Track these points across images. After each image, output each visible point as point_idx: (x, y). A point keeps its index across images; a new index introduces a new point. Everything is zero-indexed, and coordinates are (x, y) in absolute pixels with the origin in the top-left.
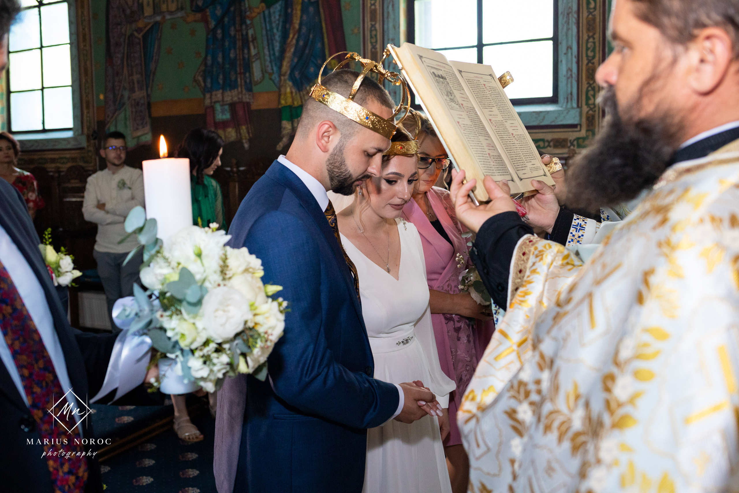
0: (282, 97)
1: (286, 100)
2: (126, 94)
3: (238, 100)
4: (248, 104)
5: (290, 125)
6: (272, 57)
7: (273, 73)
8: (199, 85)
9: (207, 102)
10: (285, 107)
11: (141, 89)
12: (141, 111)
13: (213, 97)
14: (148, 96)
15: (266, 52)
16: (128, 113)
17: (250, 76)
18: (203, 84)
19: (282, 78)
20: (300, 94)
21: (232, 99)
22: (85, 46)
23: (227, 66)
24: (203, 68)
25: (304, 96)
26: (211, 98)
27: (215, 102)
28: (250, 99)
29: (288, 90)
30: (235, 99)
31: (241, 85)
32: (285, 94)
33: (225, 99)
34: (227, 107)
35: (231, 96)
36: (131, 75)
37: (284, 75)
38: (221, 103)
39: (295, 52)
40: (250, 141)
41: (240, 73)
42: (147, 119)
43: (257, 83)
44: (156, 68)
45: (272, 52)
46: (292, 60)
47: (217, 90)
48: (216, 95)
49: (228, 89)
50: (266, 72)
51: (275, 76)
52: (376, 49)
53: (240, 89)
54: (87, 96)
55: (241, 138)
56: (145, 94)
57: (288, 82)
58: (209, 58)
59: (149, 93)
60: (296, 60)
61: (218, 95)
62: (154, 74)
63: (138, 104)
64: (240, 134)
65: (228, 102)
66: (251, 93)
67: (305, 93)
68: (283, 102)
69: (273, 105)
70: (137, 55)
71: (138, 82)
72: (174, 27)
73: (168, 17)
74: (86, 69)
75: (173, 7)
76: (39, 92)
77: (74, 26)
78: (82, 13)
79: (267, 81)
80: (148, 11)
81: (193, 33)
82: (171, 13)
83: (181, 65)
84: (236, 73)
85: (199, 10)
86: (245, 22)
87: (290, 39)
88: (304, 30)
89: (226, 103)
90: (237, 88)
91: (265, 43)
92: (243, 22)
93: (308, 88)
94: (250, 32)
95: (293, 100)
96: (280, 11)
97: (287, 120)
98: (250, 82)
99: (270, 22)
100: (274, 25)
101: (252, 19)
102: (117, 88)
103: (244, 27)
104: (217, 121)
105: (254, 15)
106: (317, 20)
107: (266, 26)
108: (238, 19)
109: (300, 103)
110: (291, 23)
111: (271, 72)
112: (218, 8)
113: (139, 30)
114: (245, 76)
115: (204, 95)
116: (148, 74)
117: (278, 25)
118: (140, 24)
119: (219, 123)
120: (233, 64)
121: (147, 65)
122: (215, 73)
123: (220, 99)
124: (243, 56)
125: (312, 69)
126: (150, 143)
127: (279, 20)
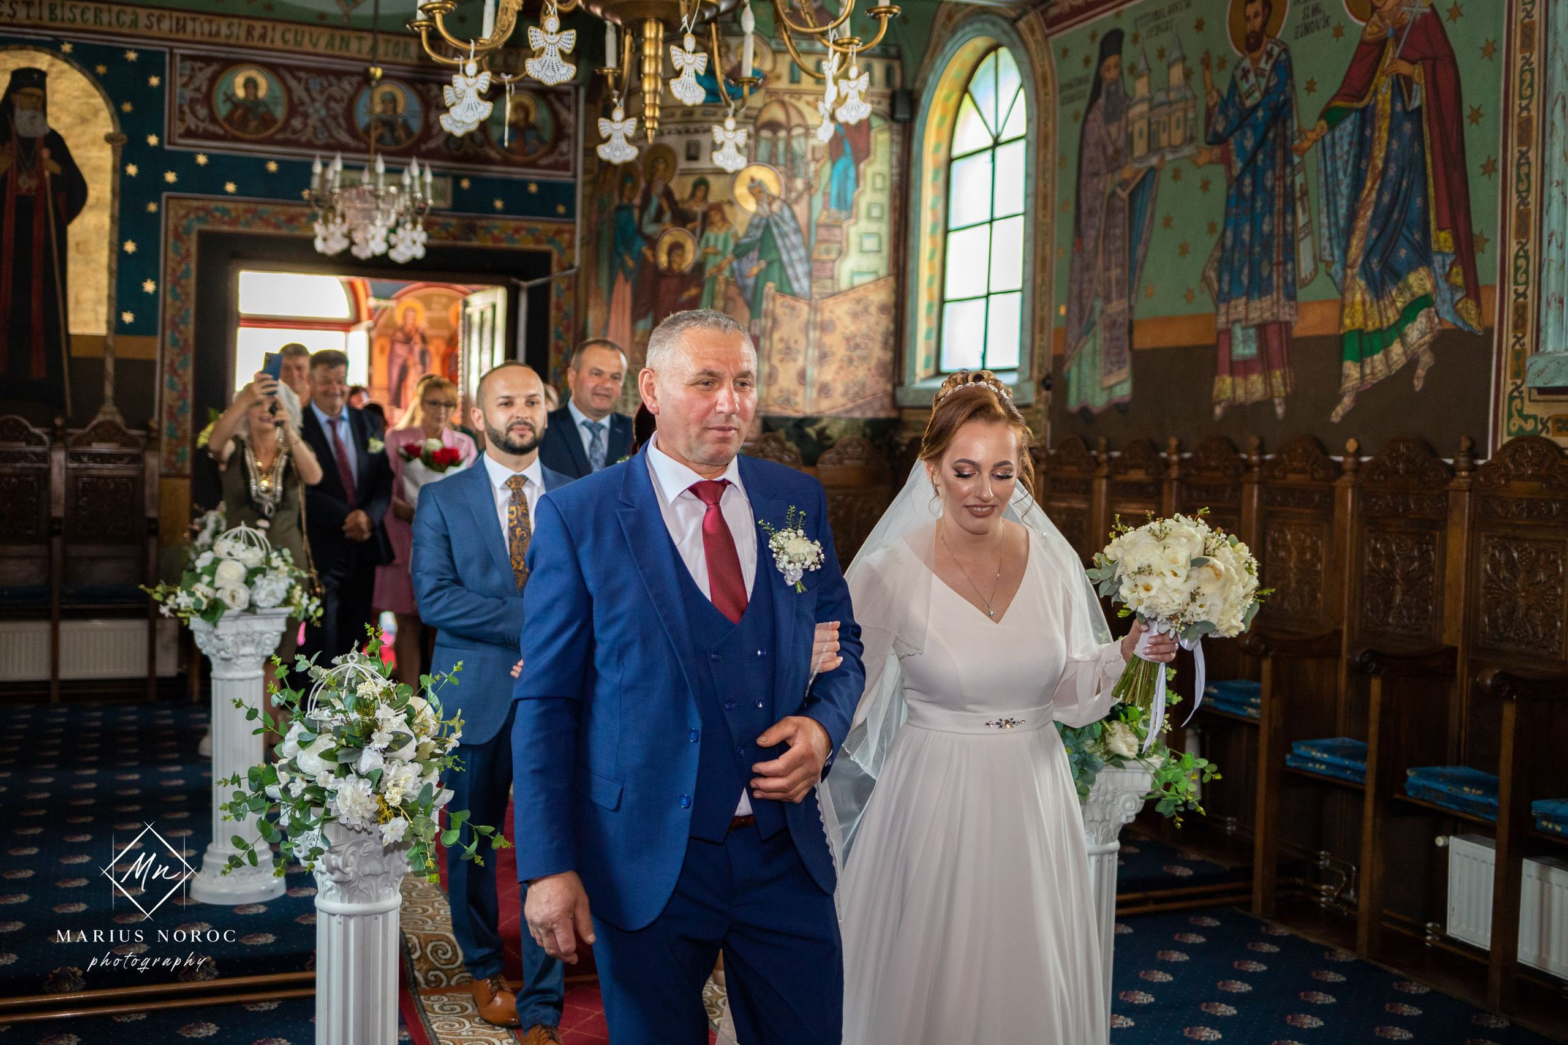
0: (1347, 311)
1: (1352, 318)
2: (1098, 304)
3: (1271, 318)
4: (1288, 325)
5: (1358, 369)
6: (1333, 230)
7: (1333, 262)
8: (1210, 287)
9: (1222, 320)
10: (1351, 331)
11: (1121, 296)
12: (1118, 339)
13: (1232, 311)
14: (1131, 308)
15: (1324, 221)
16: (1099, 341)
17: (1294, 269)
18: (1216, 285)
19: (1349, 271)
20: (1379, 307)
21: (1261, 316)
22: (1044, 216)
23: (1258, 249)
24: (1218, 254)
25: (1385, 310)
26: (1227, 313)
27: (1235, 322)
28: (1291, 315)
29: (1358, 297)
30: (1267, 315)
31: (1278, 287)
32: (1353, 303)
33: (1251, 316)
34: (1252, 332)
35: (1261, 309)
36: (1107, 269)
37: (1352, 267)
38: (1244, 323)
39: (1374, 217)
40: (1288, 401)
41: (1278, 264)
42: (1127, 355)
43: (1305, 283)
44: (1145, 256)
45: (1333, 219)
46: (1368, 235)
47: (1237, 298)
48: (1236, 307)
49: (1256, 294)
50: (1321, 260)
51: (1336, 268)
52: (1527, 205)
53: (1275, 295)
54: (1042, 309)
55: (1272, 397)
56: (1126, 305)
57: (1358, 279)
58: (1229, 234)
59: (1133, 302)
60: (1374, 234)
61: (1240, 307)
62: (1141, 269)
63: (1114, 324)
64: (1271, 386)
65: (1255, 322)
66: (1292, 303)
67: (1387, 302)
68: (1347, 322)
69: (1330, 329)
71: (1118, 283)
72: (1176, 175)
73: (1169, 157)
74: (1044, 260)
75: (1177, 137)
76: (983, 301)
77: (1032, 182)
78: (1045, 157)
79: (1322, 279)
80: (1140, 147)
81: (1205, 186)
82: (1174, 149)
83: (1184, 249)
84: (1271, 263)
85: (1218, 140)
86: (1292, 161)
87: (1366, 192)
88: (1392, 171)
89: (1251, 323)
90: (1272, 294)
91: (1323, 201)
92: (1288, 161)
93: (1394, 293)
94: (1299, 180)
95: (1366, 317)
96: (1352, 134)
97: (1354, 360)
98: (1294, 280)
99: (1334, 158)
100: (1340, 164)
101: (1302, 153)
102: (1086, 294)
103: (1288, 170)
104: (1234, 358)
105: (1306, 144)
106: (1416, 149)
107: (1326, 169)
108: (1279, 154)
109: (1377, 325)
110: (1370, 158)
111: (1329, 259)
112: (1249, 133)
113: (1123, 184)
114: (1285, 270)
115: (1217, 307)
116: (1133, 267)
117: (1347, 161)
118: (1127, 173)
119: (1238, 363)
120: (1267, 246)
121: (1132, 250)
122: (1236, 264)
123: (1242, 315)
124: (1284, 229)
125: (1403, 253)
126: (1127, 399)
127: (1348, 153)
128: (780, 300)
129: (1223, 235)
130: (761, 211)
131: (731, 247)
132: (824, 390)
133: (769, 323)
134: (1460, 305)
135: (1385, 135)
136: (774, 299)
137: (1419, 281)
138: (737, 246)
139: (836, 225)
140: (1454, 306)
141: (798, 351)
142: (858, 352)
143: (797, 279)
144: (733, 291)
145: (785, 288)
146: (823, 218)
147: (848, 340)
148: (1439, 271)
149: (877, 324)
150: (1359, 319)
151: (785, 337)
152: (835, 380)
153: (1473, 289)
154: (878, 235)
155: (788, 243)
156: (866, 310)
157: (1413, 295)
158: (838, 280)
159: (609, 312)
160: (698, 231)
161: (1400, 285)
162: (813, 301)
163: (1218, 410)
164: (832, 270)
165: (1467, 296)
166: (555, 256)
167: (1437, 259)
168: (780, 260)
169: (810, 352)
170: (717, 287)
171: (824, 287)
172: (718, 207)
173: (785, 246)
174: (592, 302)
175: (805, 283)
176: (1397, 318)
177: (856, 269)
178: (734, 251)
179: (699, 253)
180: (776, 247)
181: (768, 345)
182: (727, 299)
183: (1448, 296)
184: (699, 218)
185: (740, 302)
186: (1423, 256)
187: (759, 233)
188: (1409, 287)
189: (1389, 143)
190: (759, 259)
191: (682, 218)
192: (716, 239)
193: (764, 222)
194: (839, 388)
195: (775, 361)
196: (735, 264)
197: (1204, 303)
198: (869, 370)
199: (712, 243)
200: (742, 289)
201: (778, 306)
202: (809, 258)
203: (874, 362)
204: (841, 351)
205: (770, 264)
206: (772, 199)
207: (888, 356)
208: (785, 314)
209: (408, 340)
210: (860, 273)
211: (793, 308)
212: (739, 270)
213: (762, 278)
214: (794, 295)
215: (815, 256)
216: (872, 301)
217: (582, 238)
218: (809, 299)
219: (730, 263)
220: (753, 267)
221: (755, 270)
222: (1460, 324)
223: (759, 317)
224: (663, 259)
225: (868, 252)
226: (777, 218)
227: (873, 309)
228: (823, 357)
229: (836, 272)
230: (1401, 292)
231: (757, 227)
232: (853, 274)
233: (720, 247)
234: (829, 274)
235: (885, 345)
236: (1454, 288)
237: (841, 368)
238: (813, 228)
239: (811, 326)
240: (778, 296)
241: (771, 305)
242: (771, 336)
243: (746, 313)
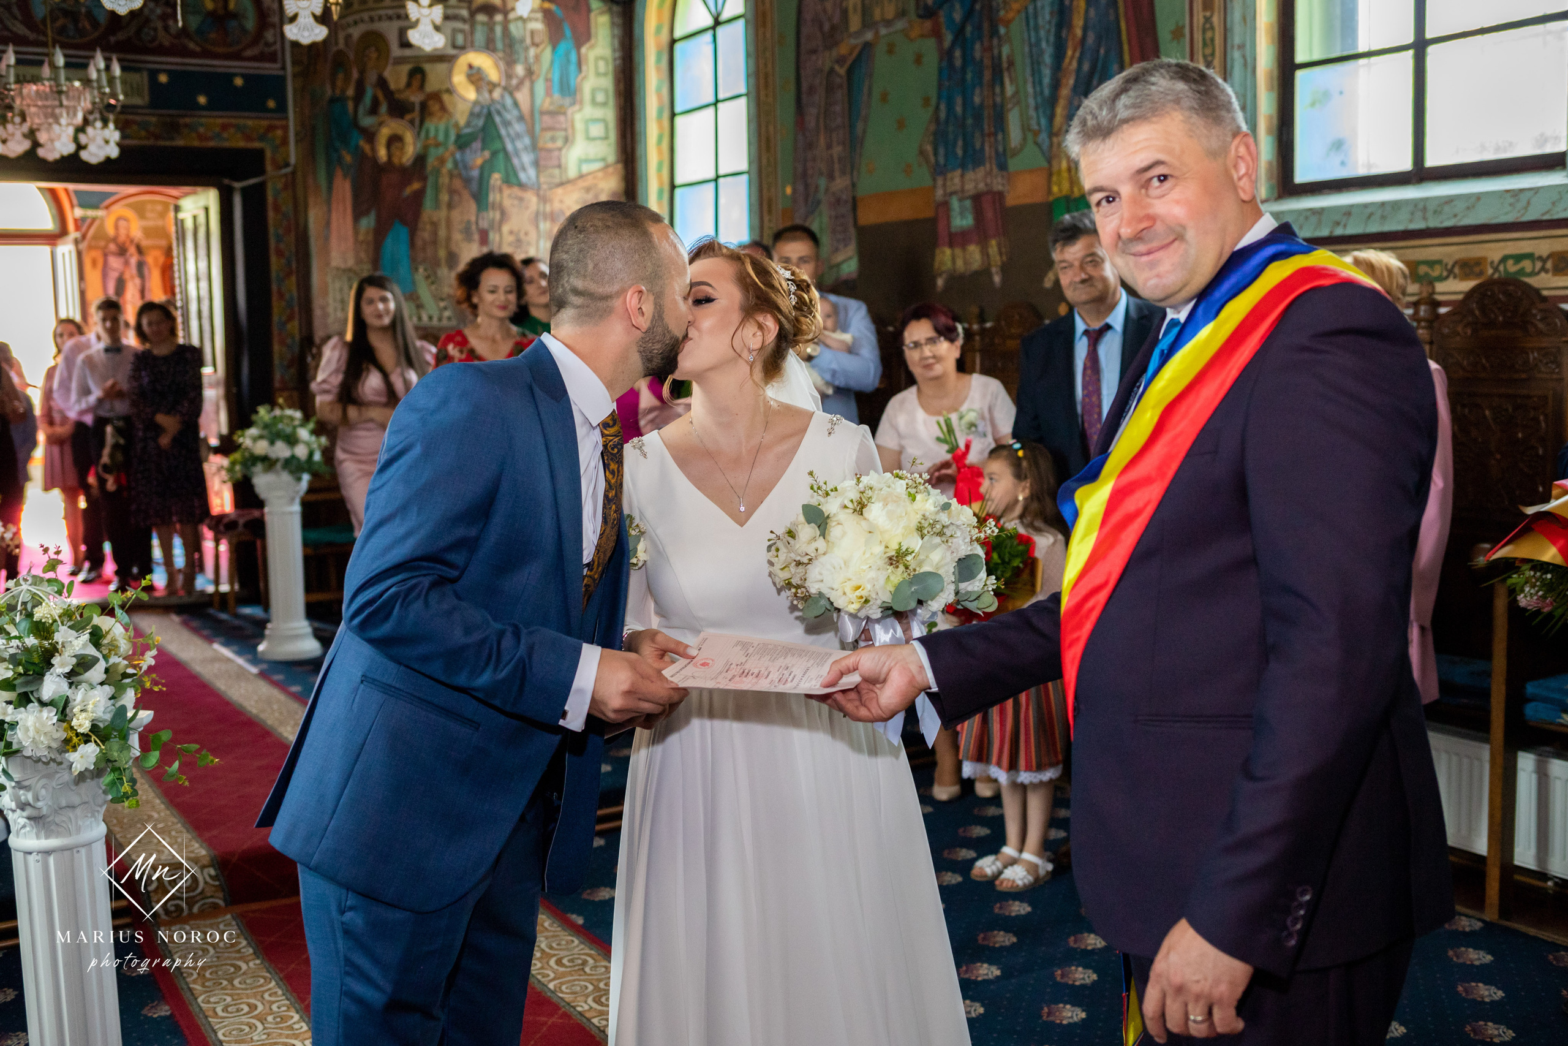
0: (1054, 178)
1: (1059, 185)
2: (822, 182)
3: (985, 189)
4: (1000, 195)
6: (1039, 100)
7: (1040, 130)
9: (940, 192)
10: (1058, 200)
11: (843, 173)
12: (843, 216)
13: (948, 183)
14: (854, 185)
15: (1030, 89)
16: (825, 219)
17: (1004, 139)
18: (932, 159)
19: (1055, 140)
21: (976, 187)
22: (767, 96)
23: (970, 121)
24: (933, 127)
26: (944, 185)
28: (1003, 185)
29: (1064, 164)
30: (982, 186)
31: (990, 158)
32: (1059, 172)
33: (966, 187)
34: (968, 203)
35: (975, 180)
36: (829, 147)
37: (1057, 135)
38: (960, 195)
39: (1075, 87)
40: (1004, 269)
41: (989, 135)
42: (852, 231)
43: (1015, 153)
44: (864, 131)
45: (1038, 89)
46: (1070, 103)
47: (953, 169)
48: (952, 179)
49: (970, 166)
50: (1030, 130)
51: (1043, 137)
53: (988, 165)
54: (768, 190)
55: (989, 266)
56: (849, 183)
58: (943, 107)
59: (855, 179)
60: (1076, 101)
61: (955, 178)
62: (862, 144)
63: (838, 201)
64: (988, 255)
65: (971, 193)
66: (1005, 173)
68: (1055, 189)
69: (1039, 198)
70: (838, 108)
71: (840, 160)
72: (891, 49)
73: (883, 31)
74: (768, 140)
75: (890, 11)
76: (712, 185)
77: (752, 61)
78: (764, 34)
79: (1030, 148)
80: (855, 22)
81: (918, 59)
82: (888, 23)
83: (901, 124)
84: (983, 135)
85: (928, 13)
86: (998, 32)
87: (1067, 62)
88: (1091, 38)
89: (967, 194)
90: (984, 165)
91: (1028, 71)
92: (994, 31)
94: (1005, 51)
95: (1072, 183)
98: (1005, 150)
99: (1036, 28)
100: (1042, 33)
101: (1007, 24)
102: (810, 172)
103: (995, 41)
104: (953, 230)
105: (1011, 15)
106: (1112, 17)
107: (1029, 38)
108: (986, 27)
110: (1070, 27)
111: (1036, 127)
112: (957, 6)
113: (841, 61)
114: (996, 140)
115: (934, 180)
116: (854, 144)
117: (1049, 31)
118: (844, 49)
119: (956, 234)
120: (978, 117)
121: (852, 127)
122: (951, 137)
123: (958, 187)
124: (994, 100)
126: (854, 276)
127: (1050, 22)
128: (507, 192)
129: (937, 108)
130: (481, 99)
131: (453, 138)
133: (498, 216)
136: (501, 191)
138: (459, 136)
139: (559, 112)
141: (529, 244)
143: (524, 169)
144: (458, 184)
145: (511, 179)
146: (547, 105)
150: (1066, 186)
151: (515, 229)
154: (604, 121)
155: (512, 132)
158: (566, 169)
159: (329, 211)
160: (417, 122)
162: (542, 193)
163: (940, 282)
164: (559, 159)
166: (268, 154)
168: (504, 150)
169: (541, 241)
170: (441, 181)
171: (552, 176)
172: (436, 96)
173: (509, 135)
174: (311, 201)
175: (532, 172)
177: (583, 157)
178: (456, 141)
179: (419, 145)
180: (500, 137)
181: (497, 238)
182: (452, 192)
184: (417, 108)
185: (466, 195)
187: (480, 123)
189: (1087, 12)
190: (483, 149)
191: (399, 109)
192: (437, 130)
193: (485, 111)
196: (458, 156)
197: (922, 176)
199: (432, 134)
200: (467, 181)
202: (534, 147)
205: (494, 154)
206: (492, 86)
208: (513, 205)
209: (122, 251)
210: (588, 161)
211: (521, 199)
212: (463, 161)
213: (486, 169)
214: (521, 186)
215: (541, 144)
216: (602, 190)
217: (297, 134)
218: (537, 189)
219: (453, 155)
220: (477, 158)
221: (479, 161)
223: (487, 209)
224: (382, 153)
225: (594, 139)
226: (499, 107)
229: (563, 161)
231: (478, 115)
232: (582, 161)
233: (441, 138)
234: (555, 162)
238: (537, 116)
239: (541, 218)
240: (504, 187)
241: (498, 197)
242: (500, 230)
243: (473, 206)
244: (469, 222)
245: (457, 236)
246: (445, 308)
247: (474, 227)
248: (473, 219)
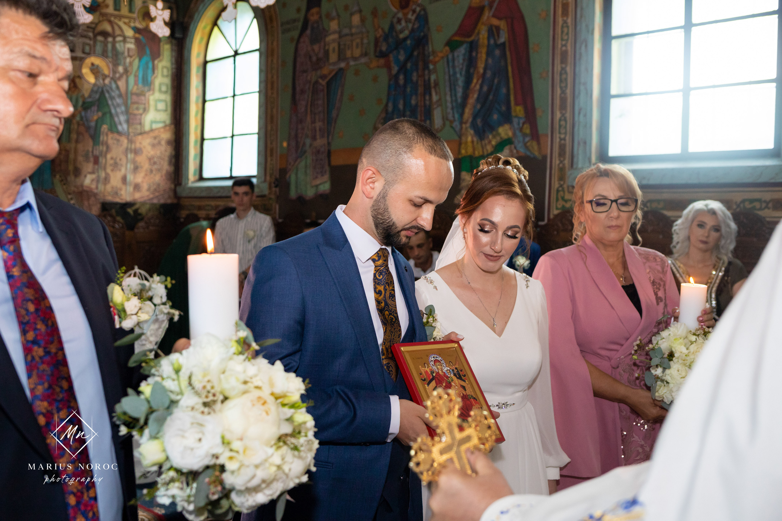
0: (463, 146)
1: (466, 150)
2: (308, 141)
5: (470, 176)
6: (454, 104)
7: (455, 120)
10: (465, 157)
11: (322, 136)
12: (321, 160)
14: (329, 144)
15: (448, 98)
19: (464, 126)
20: (481, 143)
22: (272, 93)
23: (408, 113)
24: (384, 115)
25: (486, 145)
29: (469, 139)
32: (466, 143)
36: (313, 122)
37: (466, 123)
39: (478, 99)
44: (337, 116)
45: (454, 98)
46: (474, 107)
50: (447, 119)
51: (456, 124)
52: (565, 94)
54: (271, 143)
56: (326, 142)
57: (469, 130)
58: (390, 105)
59: (330, 141)
60: (479, 106)
62: (335, 122)
63: (318, 152)
67: (486, 142)
68: (463, 151)
71: (320, 130)
72: (357, 73)
73: (352, 63)
74: (272, 117)
75: (357, 52)
76: (229, 140)
77: (263, 75)
78: (272, 61)
79: (448, 129)
80: (333, 57)
81: (375, 79)
82: (355, 59)
83: (362, 113)
85: (382, 55)
86: (428, 68)
87: (473, 85)
88: (489, 74)
91: (448, 89)
92: (426, 67)
93: (490, 137)
94: (433, 77)
95: (474, 149)
96: (464, 55)
97: (467, 171)
99: (454, 67)
100: (457, 70)
101: (435, 63)
102: (300, 136)
103: (426, 72)
105: (437, 59)
106: (503, 63)
107: (449, 71)
108: (421, 64)
109: (481, 153)
110: (476, 67)
111: (452, 119)
112: (402, 52)
113: (323, 77)
116: (330, 122)
117: (462, 69)
118: (325, 71)
120: (414, 111)
121: (329, 113)
124: (424, 103)
125: (495, 117)
126: (327, 192)
127: (463, 64)
128: (110, 136)
130: (98, 83)
131: (80, 103)
132: (137, 187)
133: (105, 149)
134: (528, 144)
135: (484, 56)
136: (107, 135)
137: (504, 131)
138: (84, 103)
139: (141, 94)
140: (525, 144)
141: (122, 165)
142: (156, 167)
143: (120, 124)
144: (82, 129)
145: (113, 129)
146: (135, 90)
147: (150, 159)
148: (516, 126)
149: (166, 151)
150: (471, 150)
151: (114, 157)
152: (142, 182)
153: (535, 135)
154: (165, 101)
155: (115, 103)
156: (159, 143)
157: (501, 138)
158: (144, 125)
161: (494, 133)
162: (130, 138)
164: (140, 119)
165: (533, 139)
167: (515, 121)
168: (110, 112)
169: (129, 166)
170: (72, 127)
171: (136, 129)
173: (113, 104)
175: (125, 126)
176: (492, 149)
177: (154, 120)
178: (82, 105)
180: (108, 105)
181: (104, 161)
182: (79, 134)
183: (521, 139)
186: (507, 118)
187: (97, 96)
188: (499, 134)
189: (486, 60)
190: (98, 111)
193: (100, 90)
194: (145, 186)
195: (109, 170)
196: (83, 114)
198: (162, 176)
200: (88, 128)
201: (110, 139)
202: (127, 112)
203: (164, 172)
204: (146, 166)
205: (104, 114)
206: (105, 77)
207: (171, 169)
208: (114, 144)
210: (156, 122)
211: (118, 140)
212: (85, 116)
213: (99, 122)
214: (119, 133)
215: (131, 111)
216: (163, 138)
218: (127, 135)
219: (80, 113)
220: (94, 115)
221: (95, 118)
222: (528, 153)
223: (98, 144)
225: (160, 111)
226: (108, 88)
227: (163, 143)
228: (136, 169)
229: (143, 121)
230: (494, 137)
231: (96, 92)
232: (152, 122)
234: (138, 122)
235: (170, 163)
236: (525, 135)
237: (146, 175)
238: (129, 95)
239: (129, 151)
240: (109, 133)
241: (105, 138)
242: (105, 157)
243: (91, 143)
244: (88, 151)
245: (80, 159)
246: (72, 199)
247: (91, 154)
248: (90, 149)
